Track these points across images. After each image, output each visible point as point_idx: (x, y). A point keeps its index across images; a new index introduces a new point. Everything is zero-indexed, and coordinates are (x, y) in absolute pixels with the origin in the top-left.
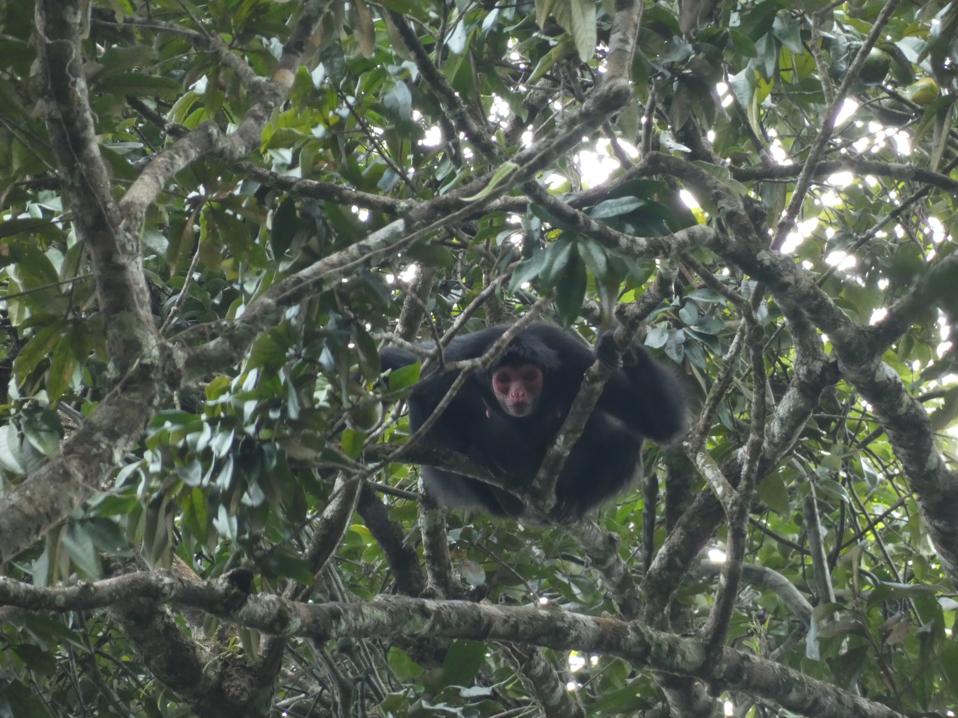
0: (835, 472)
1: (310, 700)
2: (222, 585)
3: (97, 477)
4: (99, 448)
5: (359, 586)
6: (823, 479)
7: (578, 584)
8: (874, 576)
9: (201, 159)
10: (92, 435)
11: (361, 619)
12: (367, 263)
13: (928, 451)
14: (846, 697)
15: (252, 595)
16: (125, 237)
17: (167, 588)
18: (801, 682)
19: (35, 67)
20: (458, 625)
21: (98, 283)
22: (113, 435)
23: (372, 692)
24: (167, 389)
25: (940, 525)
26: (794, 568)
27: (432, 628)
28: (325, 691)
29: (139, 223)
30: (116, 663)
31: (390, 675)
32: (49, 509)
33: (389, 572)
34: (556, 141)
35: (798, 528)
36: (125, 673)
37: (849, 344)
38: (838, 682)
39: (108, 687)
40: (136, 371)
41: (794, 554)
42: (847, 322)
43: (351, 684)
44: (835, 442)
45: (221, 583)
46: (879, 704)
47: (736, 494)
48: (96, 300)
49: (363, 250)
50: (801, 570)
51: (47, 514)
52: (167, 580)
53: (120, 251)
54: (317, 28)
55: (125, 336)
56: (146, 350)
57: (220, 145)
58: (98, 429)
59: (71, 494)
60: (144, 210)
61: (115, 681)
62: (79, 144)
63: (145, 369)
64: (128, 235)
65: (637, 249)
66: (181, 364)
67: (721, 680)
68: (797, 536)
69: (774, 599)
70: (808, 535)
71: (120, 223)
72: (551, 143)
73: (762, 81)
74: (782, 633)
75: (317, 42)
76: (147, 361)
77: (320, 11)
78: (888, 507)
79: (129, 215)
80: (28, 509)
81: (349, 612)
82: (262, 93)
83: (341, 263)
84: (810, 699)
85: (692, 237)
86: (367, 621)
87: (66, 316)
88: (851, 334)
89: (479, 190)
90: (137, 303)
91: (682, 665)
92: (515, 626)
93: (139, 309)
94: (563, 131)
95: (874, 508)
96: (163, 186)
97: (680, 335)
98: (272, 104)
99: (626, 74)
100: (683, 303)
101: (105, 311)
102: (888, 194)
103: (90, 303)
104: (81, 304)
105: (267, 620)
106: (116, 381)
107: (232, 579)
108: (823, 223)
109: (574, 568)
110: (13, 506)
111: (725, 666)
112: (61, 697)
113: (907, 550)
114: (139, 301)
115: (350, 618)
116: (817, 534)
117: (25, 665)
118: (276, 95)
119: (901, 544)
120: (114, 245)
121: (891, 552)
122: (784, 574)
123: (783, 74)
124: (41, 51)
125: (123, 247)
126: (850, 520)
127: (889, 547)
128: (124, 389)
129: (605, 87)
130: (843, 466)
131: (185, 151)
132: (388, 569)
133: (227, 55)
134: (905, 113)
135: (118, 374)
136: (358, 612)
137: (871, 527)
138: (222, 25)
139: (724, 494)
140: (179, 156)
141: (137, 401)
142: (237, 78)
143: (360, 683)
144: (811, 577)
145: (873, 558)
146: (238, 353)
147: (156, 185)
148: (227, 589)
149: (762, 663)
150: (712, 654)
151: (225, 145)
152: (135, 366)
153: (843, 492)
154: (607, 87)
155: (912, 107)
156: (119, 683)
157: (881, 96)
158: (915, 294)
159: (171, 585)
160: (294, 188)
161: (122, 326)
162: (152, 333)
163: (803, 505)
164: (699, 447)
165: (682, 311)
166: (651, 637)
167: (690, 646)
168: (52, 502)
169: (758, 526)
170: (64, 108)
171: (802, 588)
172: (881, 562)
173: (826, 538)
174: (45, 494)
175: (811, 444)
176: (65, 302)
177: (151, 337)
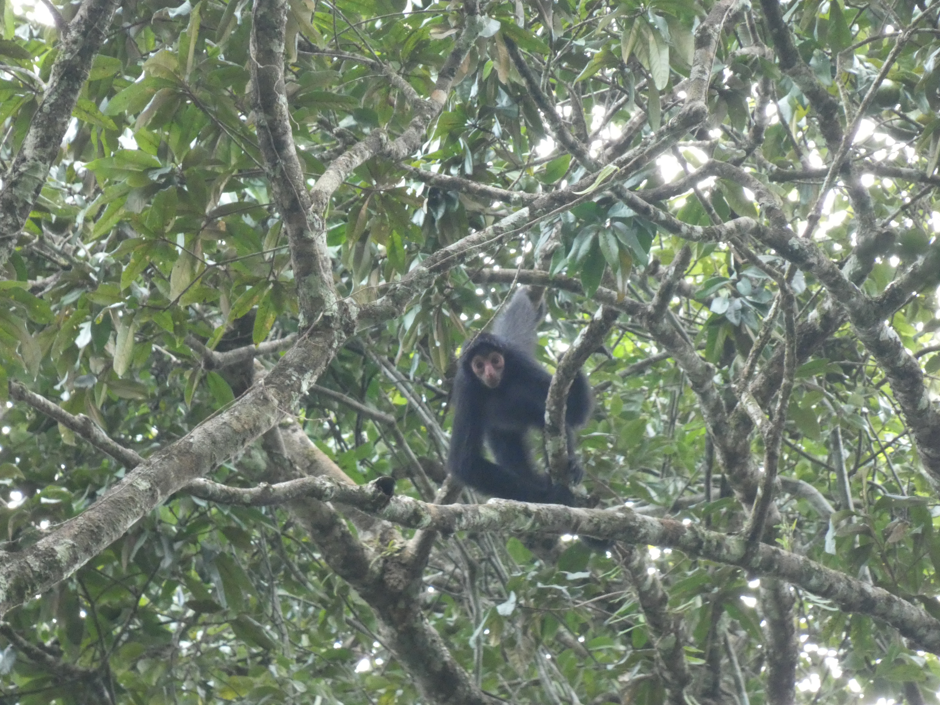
0: (857, 408)
1: (447, 577)
2: (370, 489)
4: (291, 380)
6: (848, 413)
7: (654, 489)
8: (884, 489)
9: (373, 158)
10: (285, 370)
11: (478, 517)
12: (500, 241)
13: (921, 395)
14: (854, 583)
15: (394, 497)
16: (314, 217)
17: (328, 491)
18: (819, 571)
19: (249, 87)
20: (553, 523)
21: (292, 253)
22: (302, 370)
23: (493, 571)
25: (929, 452)
26: (822, 482)
27: (533, 525)
28: (458, 571)
29: (325, 207)
30: (297, 543)
31: (508, 558)
32: (252, 426)
34: (647, 149)
35: (827, 451)
36: (304, 551)
37: (859, 311)
38: (850, 571)
39: (291, 561)
40: (320, 322)
41: (823, 471)
42: (858, 295)
43: (476, 563)
44: (856, 385)
45: (370, 487)
47: (771, 425)
49: (497, 230)
50: (827, 484)
51: (250, 430)
52: (329, 484)
53: (310, 229)
54: (465, 58)
55: (312, 294)
56: (328, 305)
57: (388, 148)
58: (291, 366)
59: (269, 415)
60: (329, 197)
61: (296, 557)
62: (280, 145)
63: (327, 320)
64: (316, 216)
65: (695, 235)
66: (354, 316)
67: (757, 569)
68: (826, 458)
69: (806, 506)
70: (834, 456)
71: (310, 207)
73: (800, 107)
74: (813, 532)
75: (465, 69)
76: (328, 314)
77: (468, 45)
78: (896, 435)
79: (317, 201)
80: (236, 425)
81: (469, 512)
82: (422, 108)
83: (480, 240)
84: (827, 584)
85: (738, 226)
86: (482, 518)
87: (268, 278)
88: (861, 303)
89: (588, 186)
90: (321, 268)
91: (728, 557)
92: (597, 525)
93: (323, 273)
94: (654, 141)
95: (886, 436)
96: (344, 178)
97: (738, 303)
98: (429, 116)
99: (703, 98)
100: (739, 278)
101: (298, 274)
102: (900, 193)
105: (405, 516)
106: (305, 329)
107: (378, 484)
109: (651, 478)
110: (225, 423)
111: (760, 558)
112: (255, 567)
114: (324, 268)
115: (469, 517)
116: (840, 455)
117: (228, 541)
118: (432, 109)
119: (906, 464)
120: (305, 223)
121: (898, 470)
122: (815, 486)
124: (253, 74)
125: (312, 224)
126: (867, 445)
127: (896, 467)
128: (311, 335)
129: (685, 108)
130: (864, 403)
131: (361, 152)
133: (395, 78)
134: (912, 131)
135: (307, 323)
136: (476, 511)
137: (882, 450)
138: (393, 56)
139: (762, 426)
140: (357, 155)
141: (321, 345)
142: (403, 97)
143: (483, 564)
144: (835, 489)
145: (884, 475)
147: (338, 178)
148: (375, 492)
149: (789, 556)
150: (751, 549)
151: (392, 148)
152: (320, 317)
153: (863, 423)
154: (688, 108)
155: (917, 126)
156: (299, 559)
158: (912, 273)
159: (331, 489)
160: (432, 181)
161: (310, 286)
162: (333, 292)
163: (830, 434)
164: (744, 389)
165: (739, 284)
166: (703, 535)
167: (733, 542)
168: (254, 421)
169: (794, 448)
170: (269, 118)
171: (828, 497)
172: (890, 479)
173: (847, 460)
174: (249, 414)
175: (837, 385)
176: (267, 268)
177: (332, 295)
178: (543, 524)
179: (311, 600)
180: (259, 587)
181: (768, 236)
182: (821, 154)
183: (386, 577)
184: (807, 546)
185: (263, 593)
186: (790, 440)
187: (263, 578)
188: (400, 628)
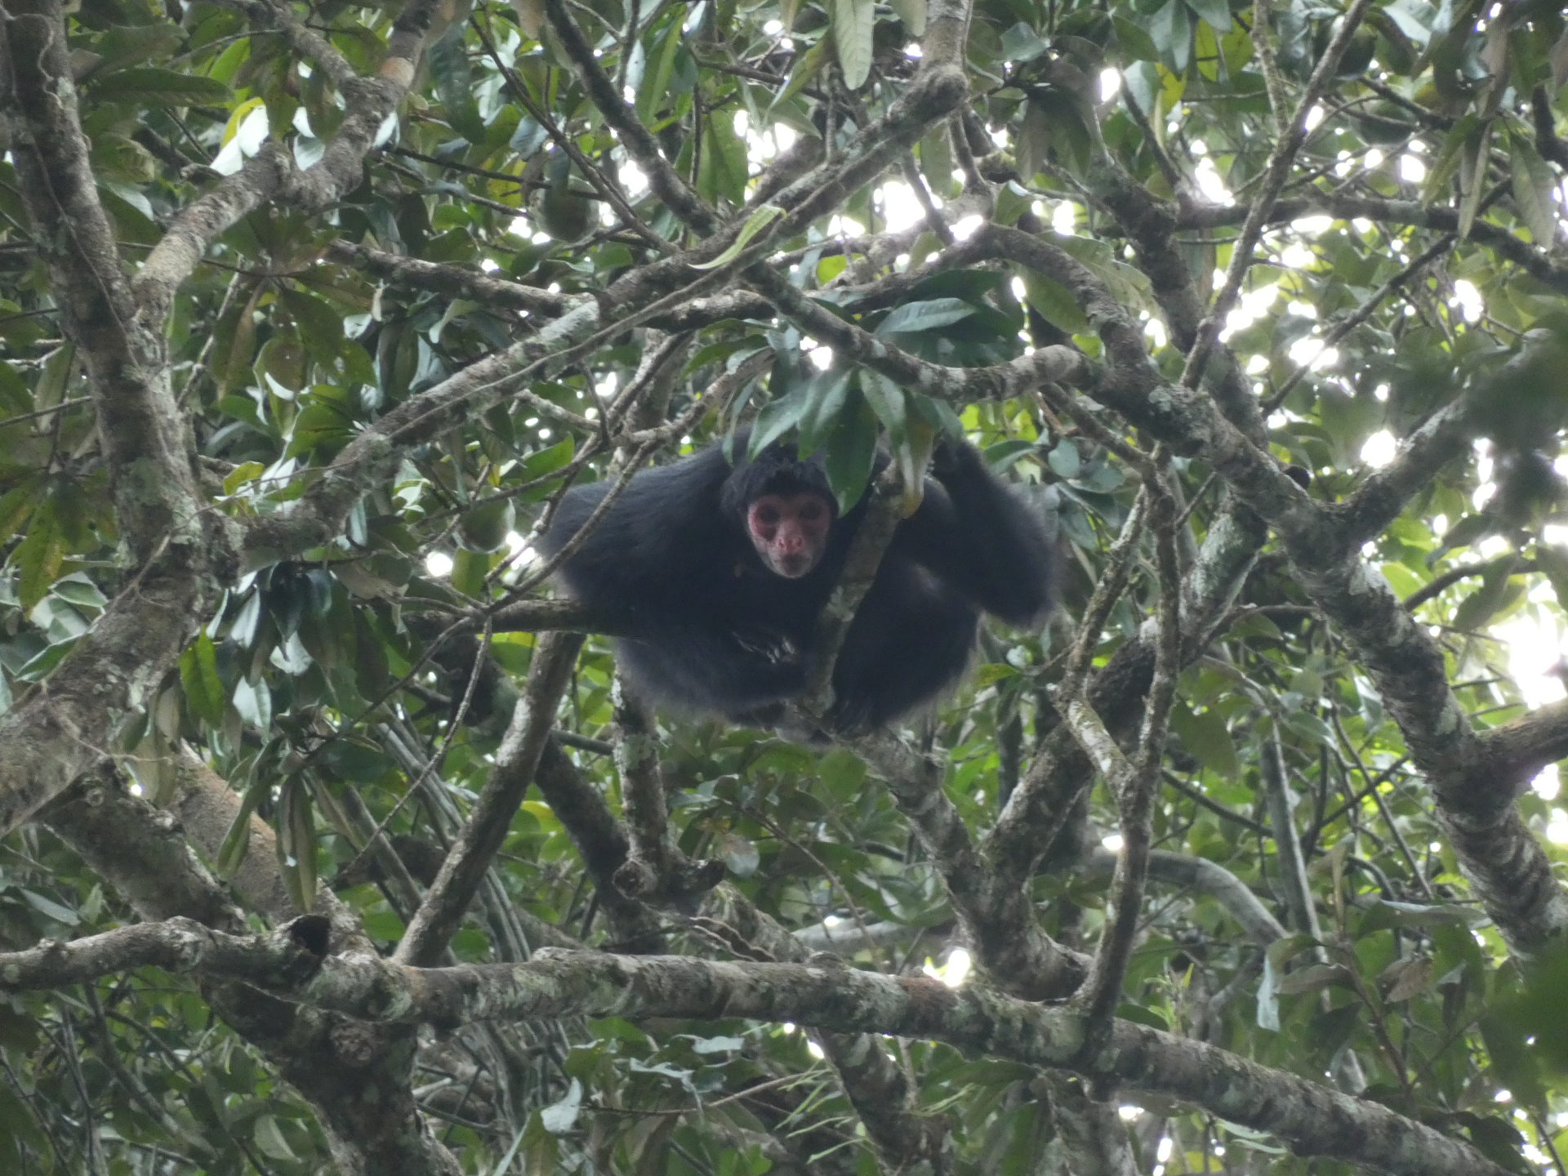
0: (1310, 700)
1: (461, 1088)
2: (279, 941)
3: (103, 730)
4: (105, 682)
5: (536, 901)
6: (1292, 711)
7: (893, 891)
8: (1377, 869)
9: (264, 207)
10: (92, 661)
11: (511, 991)
12: (540, 373)
13: (1441, 704)
14: (1318, 1094)
15: (330, 957)
16: (143, 336)
17: (188, 950)
18: (1244, 1074)
21: (99, 414)
22: (128, 662)
24: (216, 585)
25: (1463, 822)
26: (1246, 859)
27: (631, 1002)
28: (484, 1073)
29: (165, 314)
30: (141, 1031)
32: (25, 784)
33: (584, 877)
34: (844, 169)
35: (1251, 794)
36: (155, 1047)
37: (1305, 535)
39: (128, 1071)
40: (164, 557)
41: (1247, 835)
42: (1301, 501)
43: (523, 1059)
44: (1310, 652)
45: (277, 938)
46: (1373, 1104)
47: (1132, 772)
48: (97, 442)
49: (532, 351)
50: (1257, 864)
51: (22, 792)
52: (188, 936)
53: (135, 362)
55: (145, 499)
56: (179, 520)
57: (294, 185)
58: (105, 652)
59: (62, 759)
60: (173, 292)
61: (140, 1061)
62: (66, 186)
63: (180, 553)
64: (147, 332)
65: (949, 387)
66: (237, 543)
67: (1110, 1074)
68: (1250, 808)
69: (1214, 911)
70: (1269, 804)
71: (133, 315)
72: (837, 172)
73: (1170, 80)
75: (450, 11)
76: (181, 539)
78: (1397, 756)
79: (148, 301)
81: (493, 981)
82: (363, 97)
83: (497, 374)
84: (1260, 1100)
85: (1041, 365)
86: (521, 994)
87: (48, 468)
88: (1307, 519)
89: (721, 250)
90: (164, 444)
91: (1047, 1052)
92: (768, 996)
93: (167, 454)
94: (857, 151)
95: (1376, 759)
96: (202, 251)
97: (1051, 493)
98: (378, 114)
99: (958, 57)
100: (1054, 441)
101: (111, 458)
102: (1389, 244)
103: (87, 445)
104: (71, 448)
105: (355, 996)
106: (131, 573)
107: (296, 932)
108: (1284, 294)
109: (887, 865)
111: (1116, 1052)
112: (50, 1088)
113: (1429, 826)
114: (166, 440)
115: (493, 990)
116: (1282, 802)
118: (384, 99)
119: (1421, 817)
120: (124, 349)
121: (1404, 829)
122: (1230, 868)
123: (1202, 66)
125: (139, 352)
126: (1337, 779)
127: (1401, 822)
128: (145, 585)
129: (923, 79)
130: (1325, 690)
131: (237, 194)
132: (582, 872)
133: (303, 35)
134: (1405, 123)
135: (135, 561)
136: (507, 979)
137: (1371, 789)
139: (1113, 772)
140: (229, 202)
141: (167, 606)
143: (539, 1059)
144: (1274, 874)
145: (1375, 840)
146: (330, 524)
147: (191, 251)
148: (288, 948)
149: (1179, 1044)
150: (1095, 1034)
151: (303, 184)
152: (162, 548)
153: (1326, 732)
154: (926, 80)
155: (1416, 110)
156: (145, 1064)
157: (1364, 96)
159: (195, 944)
160: (396, 274)
161: (139, 482)
162: (189, 493)
163: (1259, 755)
164: (1073, 692)
165: (1054, 455)
166: (993, 1008)
167: (1058, 1020)
168: (31, 773)
169: (1185, 791)
170: (39, 127)
171: (1259, 891)
172: (1388, 847)
173: (1297, 809)
174: (18, 759)
175: (1271, 655)
176: (45, 446)
177: (187, 499)
178: (653, 997)
179: (171, 1148)
180: (60, 1129)
181: (1105, 384)
182: (1219, 168)
183: (335, 1034)
184: (1220, 995)
185: (69, 1143)
186: (1175, 774)
187: (68, 1111)
188: (370, 1147)
